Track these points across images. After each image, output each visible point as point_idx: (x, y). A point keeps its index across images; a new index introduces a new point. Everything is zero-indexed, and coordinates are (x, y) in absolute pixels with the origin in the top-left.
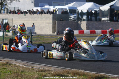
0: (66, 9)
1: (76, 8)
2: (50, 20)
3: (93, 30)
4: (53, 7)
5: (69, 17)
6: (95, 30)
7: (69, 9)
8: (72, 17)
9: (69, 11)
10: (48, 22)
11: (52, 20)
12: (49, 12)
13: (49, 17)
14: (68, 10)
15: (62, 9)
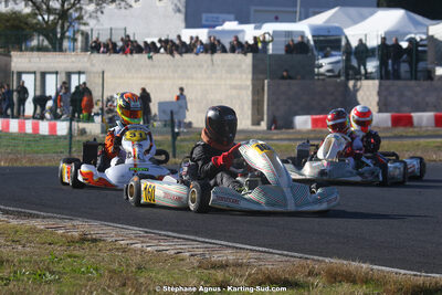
0: (302, 35)
1: (340, 30)
2: (244, 76)
3: (405, 111)
4: (255, 28)
5: (313, 65)
6: (413, 114)
7: (313, 36)
8: (325, 64)
9: (312, 43)
10: (234, 83)
11: (250, 76)
12: (239, 47)
13: (239, 66)
14: (310, 37)
15: (289, 34)
